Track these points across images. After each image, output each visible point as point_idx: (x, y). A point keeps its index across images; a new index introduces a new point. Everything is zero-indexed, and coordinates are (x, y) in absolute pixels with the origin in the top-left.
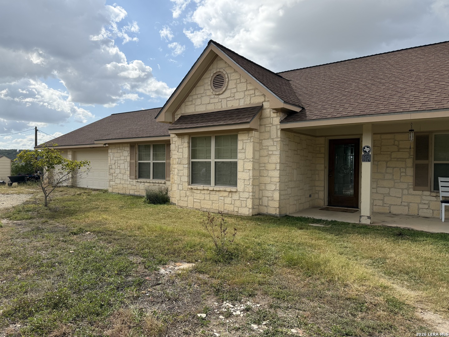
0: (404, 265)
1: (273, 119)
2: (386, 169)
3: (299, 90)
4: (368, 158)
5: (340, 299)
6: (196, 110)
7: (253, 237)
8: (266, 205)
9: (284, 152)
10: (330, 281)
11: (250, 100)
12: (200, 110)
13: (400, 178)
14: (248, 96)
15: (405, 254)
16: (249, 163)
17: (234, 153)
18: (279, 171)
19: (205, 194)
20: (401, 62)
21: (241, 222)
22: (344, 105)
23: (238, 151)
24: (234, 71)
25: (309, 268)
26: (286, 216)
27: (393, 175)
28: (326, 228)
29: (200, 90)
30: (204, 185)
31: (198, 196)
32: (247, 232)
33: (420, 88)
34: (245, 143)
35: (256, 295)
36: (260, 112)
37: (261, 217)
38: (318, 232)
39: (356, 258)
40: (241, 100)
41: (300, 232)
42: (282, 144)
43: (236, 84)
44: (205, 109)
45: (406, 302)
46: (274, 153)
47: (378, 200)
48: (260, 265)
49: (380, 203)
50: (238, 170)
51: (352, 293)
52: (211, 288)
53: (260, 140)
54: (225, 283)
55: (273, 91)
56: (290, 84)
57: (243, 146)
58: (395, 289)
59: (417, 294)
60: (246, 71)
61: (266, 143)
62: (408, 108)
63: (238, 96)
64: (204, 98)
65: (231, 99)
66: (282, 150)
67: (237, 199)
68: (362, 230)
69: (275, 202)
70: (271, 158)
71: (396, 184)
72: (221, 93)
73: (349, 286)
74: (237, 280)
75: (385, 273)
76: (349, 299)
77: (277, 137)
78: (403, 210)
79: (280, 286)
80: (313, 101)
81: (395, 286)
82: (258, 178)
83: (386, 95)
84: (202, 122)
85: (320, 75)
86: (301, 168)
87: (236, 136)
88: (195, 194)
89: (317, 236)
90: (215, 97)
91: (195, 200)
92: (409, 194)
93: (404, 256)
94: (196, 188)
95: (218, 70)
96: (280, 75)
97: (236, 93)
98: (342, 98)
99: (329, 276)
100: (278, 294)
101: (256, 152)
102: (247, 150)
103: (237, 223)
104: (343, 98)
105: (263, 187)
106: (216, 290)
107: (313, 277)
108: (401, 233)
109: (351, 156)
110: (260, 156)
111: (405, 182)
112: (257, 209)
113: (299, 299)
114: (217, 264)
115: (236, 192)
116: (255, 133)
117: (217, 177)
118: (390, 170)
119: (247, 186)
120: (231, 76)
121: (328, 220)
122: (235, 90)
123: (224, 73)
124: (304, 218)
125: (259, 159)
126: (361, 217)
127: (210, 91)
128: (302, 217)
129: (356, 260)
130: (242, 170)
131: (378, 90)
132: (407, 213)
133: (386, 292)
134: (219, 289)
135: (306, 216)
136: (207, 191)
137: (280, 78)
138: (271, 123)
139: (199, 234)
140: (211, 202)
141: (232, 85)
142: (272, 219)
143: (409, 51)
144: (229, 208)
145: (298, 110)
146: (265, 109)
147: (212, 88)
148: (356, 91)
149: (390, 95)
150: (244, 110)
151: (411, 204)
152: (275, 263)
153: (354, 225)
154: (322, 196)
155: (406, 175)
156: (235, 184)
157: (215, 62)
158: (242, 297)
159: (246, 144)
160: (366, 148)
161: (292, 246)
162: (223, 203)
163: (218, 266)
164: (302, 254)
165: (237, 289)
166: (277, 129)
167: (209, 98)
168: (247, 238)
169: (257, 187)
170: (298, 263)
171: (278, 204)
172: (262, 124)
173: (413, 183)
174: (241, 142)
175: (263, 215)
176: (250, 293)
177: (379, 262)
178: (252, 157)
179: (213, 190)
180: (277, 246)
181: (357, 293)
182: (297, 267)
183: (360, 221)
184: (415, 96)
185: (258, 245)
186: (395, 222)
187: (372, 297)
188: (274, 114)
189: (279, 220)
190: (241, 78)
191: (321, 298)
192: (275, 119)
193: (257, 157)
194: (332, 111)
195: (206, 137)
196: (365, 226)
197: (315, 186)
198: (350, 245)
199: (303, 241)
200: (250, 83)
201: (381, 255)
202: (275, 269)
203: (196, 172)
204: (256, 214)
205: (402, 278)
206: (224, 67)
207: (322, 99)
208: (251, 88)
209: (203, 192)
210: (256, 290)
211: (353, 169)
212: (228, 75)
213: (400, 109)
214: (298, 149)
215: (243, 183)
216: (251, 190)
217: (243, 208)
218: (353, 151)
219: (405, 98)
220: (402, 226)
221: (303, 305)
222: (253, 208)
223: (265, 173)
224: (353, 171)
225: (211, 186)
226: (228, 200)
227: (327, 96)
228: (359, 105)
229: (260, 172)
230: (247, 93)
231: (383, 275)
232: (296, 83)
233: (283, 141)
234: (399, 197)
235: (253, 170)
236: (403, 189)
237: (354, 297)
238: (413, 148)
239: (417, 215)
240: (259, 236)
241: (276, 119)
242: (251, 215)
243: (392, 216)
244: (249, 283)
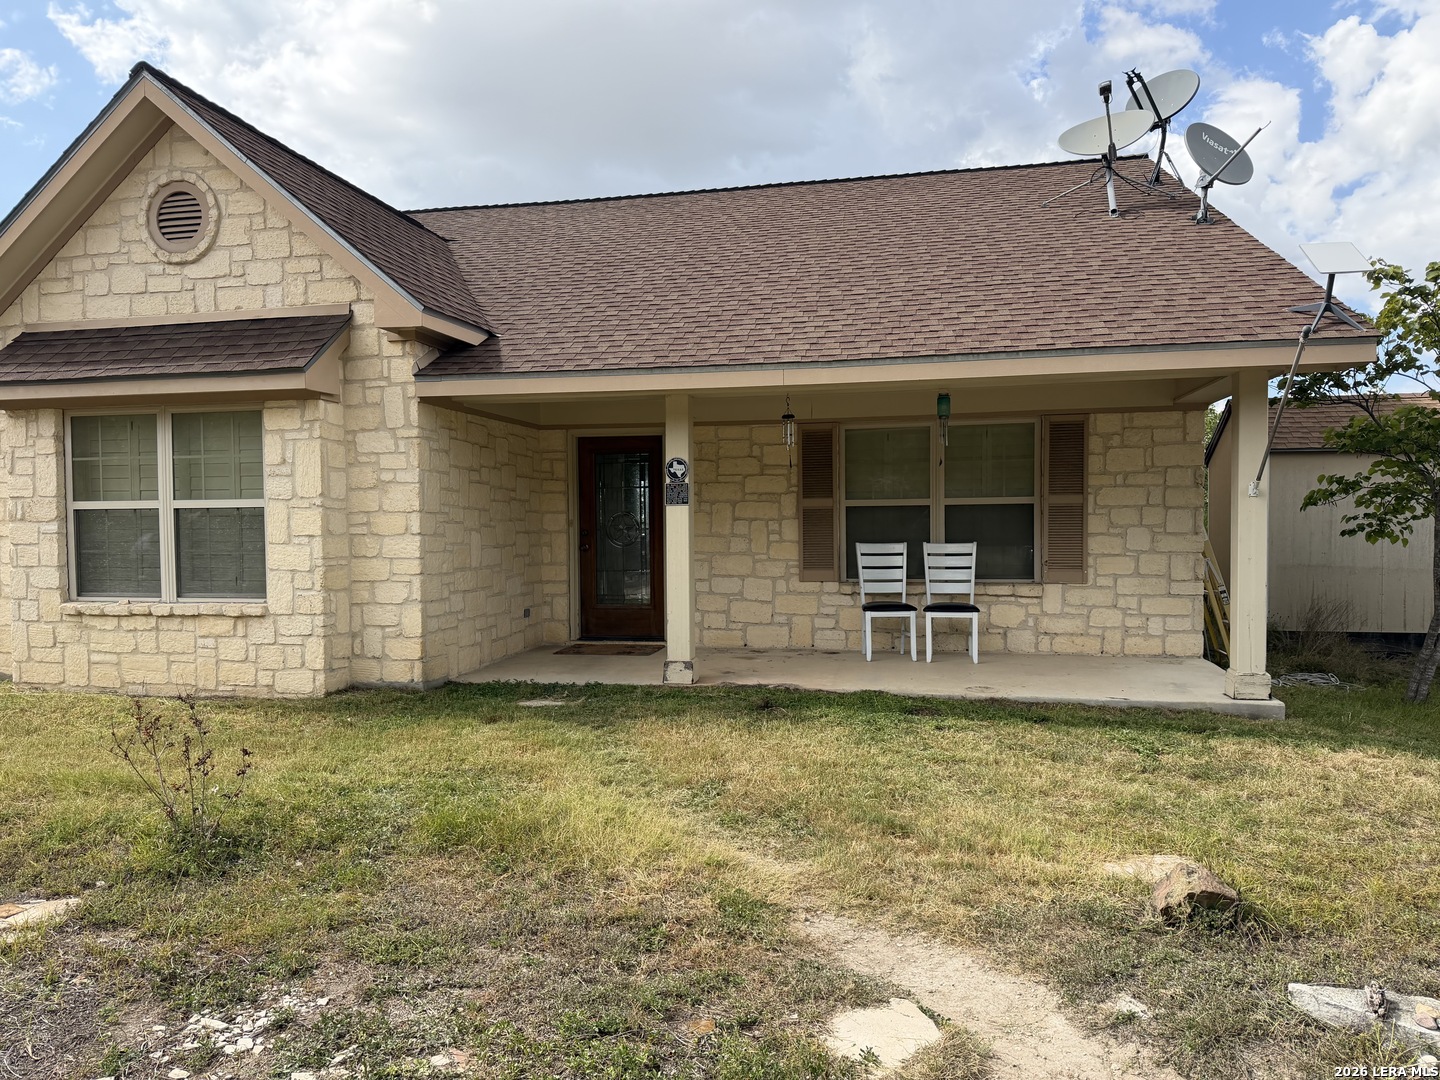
0: (769, 791)
1: (389, 363)
2: (733, 525)
3: (480, 275)
4: (682, 495)
5: (592, 926)
6: (90, 315)
7: (325, 769)
8: (377, 655)
9: (435, 474)
10: (567, 873)
11: (306, 293)
12: (106, 315)
13: (768, 548)
14: (295, 276)
15: (774, 760)
16: (308, 513)
17: (252, 477)
18: (418, 538)
19: (135, 630)
20: (764, 221)
21: (282, 723)
22: (611, 333)
23: (267, 470)
24: (239, 186)
25: (506, 843)
26: (449, 683)
27: (751, 540)
28: (569, 707)
29: (101, 240)
30: (131, 599)
31: (108, 638)
32: (304, 756)
33: (807, 299)
34: (291, 443)
35: (317, 967)
36: (343, 336)
37: (360, 696)
38: (544, 722)
39: (648, 789)
40: (270, 290)
41: (487, 730)
42: (428, 449)
43: (250, 229)
44: (126, 314)
45: (772, 898)
46: (401, 476)
47: (715, 612)
48: (342, 861)
49: (718, 621)
50: (268, 539)
51: (628, 900)
52: (143, 977)
53: (347, 432)
54: (200, 949)
55: (387, 270)
56: (450, 251)
57: (283, 454)
58: (744, 866)
59: (799, 870)
60: (284, 192)
61: (368, 443)
62: (777, 354)
63: (257, 273)
64: (118, 272)
65: (232, 282)
66: (427, 468)
67: (266, 641)
68: (670, 704)
69: (409, 643)
70: (390, 495)
71: (758, 565)
72: (190, 258)
73: (621, 878)
74: (249, 930)
75: (722, 823)
76: (619, 919)
77: (408, 425)
78: (776, 638)
79: (405, 921)
80: (521, 313)
81: (744, 856)
82: (344, 562)
83: (725, 313)
84: (114, 362)
85: (545, 233)
86: (494, 527)
87: (258, 415)
88: (94, 635)
89: (541, 738)
90: (167, 271)
91: (95, 658)
92: (789, 592)
93: (772, 767)
94: (97, 612)
95: (177, 176)
96: (419, 218)
97: (252, 264)
98: (606, 314)
99: (563, 859)
100: (396, 949)
101: (334, 476)
102: (300, 469)
103: (266, 727)
104: (609, 313)
105: (366, 595)
106: (163, 980)
107: (515, 870)
108: (767, 703)
109: (640, 487)
110: (350, 489)
111: (779, 560)
112: (343, 671)
113: (464, 951)
114: (174, 883)
115: (262, 616)
116: (326, 409)
117: (185, 564)
118: (741, 528)
119: (304, 594)
120: (227, 201)
121: (578, 683)
122: (246, 253)
123: (203, 187)
124: (506, 684)
125: (346, 499)
126: (666, 664)
127: (147, 248)
128: (498, 682)
129: (648, 795)
130: (284, 538)
131: (703, 296)
132: (787, 644)
133: (720, 878)
134: (173, 976)
135: (511, 677)
136: (144, 619)
137: (415, 228)
138: (386, 374)
139: (104, 782)
140: (162, 659)
141: (232, 232)
142: (397, 700)
143: (786, 190)
144: (240, 677)
145: (474, 338)
146: (361, 327)
147: (154, 240)
148: (646, 295)
149: (733, 313)
150: (283, 324)
151: (794, 619)
152: (393, 848)
153: (648, 693)
154: (562, 610)
155: (782, 541)
156: (260, 590)
157: (163, 145)
158: (264, 985)
159: (294, 445)
160: (675, 463)
161: (459, 782)
162: (214, 660)
163: (180, 890)
164: (487, 803)
165: (248, 960)
166: (406, 399)
167: (143, 274)
168: (301, 775)
169: (342, 594)
170: (469, 835)
171: (418, 647)
172: (354, 378)
173: (799, 561)
174: (277, 437)
175: (366, 688)
176: (295, 966)
177: (708, 793)
178: (319, 491)
179: (171, 616)
180: (409, 787)
181: (643, 896)
182: (468, 847)
183: (665, 678)
184: (794, 320)
185: (340, 794)
186: (754, 672)
187: (682, 902)
188: (392, 346)
189: (422, 699)
190: (269, 211)
191: (535, 933)
192: (395, 363)
193: (338, 489)
194: (578, 350)
195: (139, 416)
196: (677, 693)
197: (541, 582)
198: (635, 752)
199: (496, 759)
200: (301, 233)
201: (715, 772)
202: (390, 867)
203: (96, 551)
204: (342, 687)
205: (765, 830)
206: (198, 168)
207: (549, 312)
208: (307, 250)
209: (125, 623)
210: (319, 949)
211: (647, 527)
212: (219, 196)
213: (757, 356)
214: (482, 466)
215: (289, 585)
216: (319, 607)
217: (293, 672)
218: (647, 472)
219: (770, 327)
220: (772, 681)
221: (477, 969)
222: (329, 669)
223: (370, 546)
224: (648, 531)
225: (163, 599)
226: (233, 648)
227: (564, 302)
228: (654, 337)
229: (351, 541)
230: (290, 266)
231: (716, 830)
232: (471, 251)
233: (427, 439)
234: (766, 602)
235: (322, 535)
236: (774, 579)
237: (631, 912)
238: (797, 466)
239: (809, 647)
240: (345, 762)
241: (401, 365)
242: (321, 694)
243: (751, 655)
244: (293, 930)
